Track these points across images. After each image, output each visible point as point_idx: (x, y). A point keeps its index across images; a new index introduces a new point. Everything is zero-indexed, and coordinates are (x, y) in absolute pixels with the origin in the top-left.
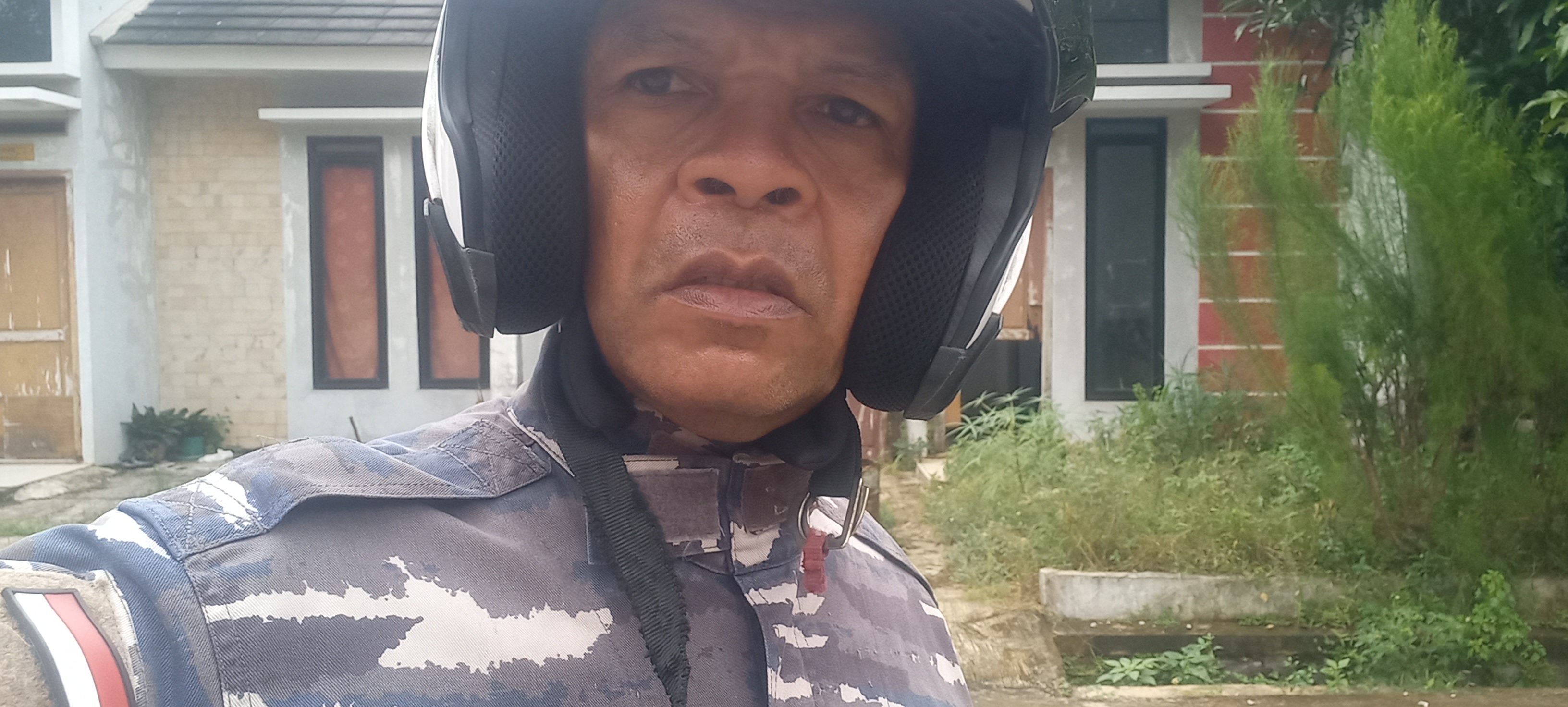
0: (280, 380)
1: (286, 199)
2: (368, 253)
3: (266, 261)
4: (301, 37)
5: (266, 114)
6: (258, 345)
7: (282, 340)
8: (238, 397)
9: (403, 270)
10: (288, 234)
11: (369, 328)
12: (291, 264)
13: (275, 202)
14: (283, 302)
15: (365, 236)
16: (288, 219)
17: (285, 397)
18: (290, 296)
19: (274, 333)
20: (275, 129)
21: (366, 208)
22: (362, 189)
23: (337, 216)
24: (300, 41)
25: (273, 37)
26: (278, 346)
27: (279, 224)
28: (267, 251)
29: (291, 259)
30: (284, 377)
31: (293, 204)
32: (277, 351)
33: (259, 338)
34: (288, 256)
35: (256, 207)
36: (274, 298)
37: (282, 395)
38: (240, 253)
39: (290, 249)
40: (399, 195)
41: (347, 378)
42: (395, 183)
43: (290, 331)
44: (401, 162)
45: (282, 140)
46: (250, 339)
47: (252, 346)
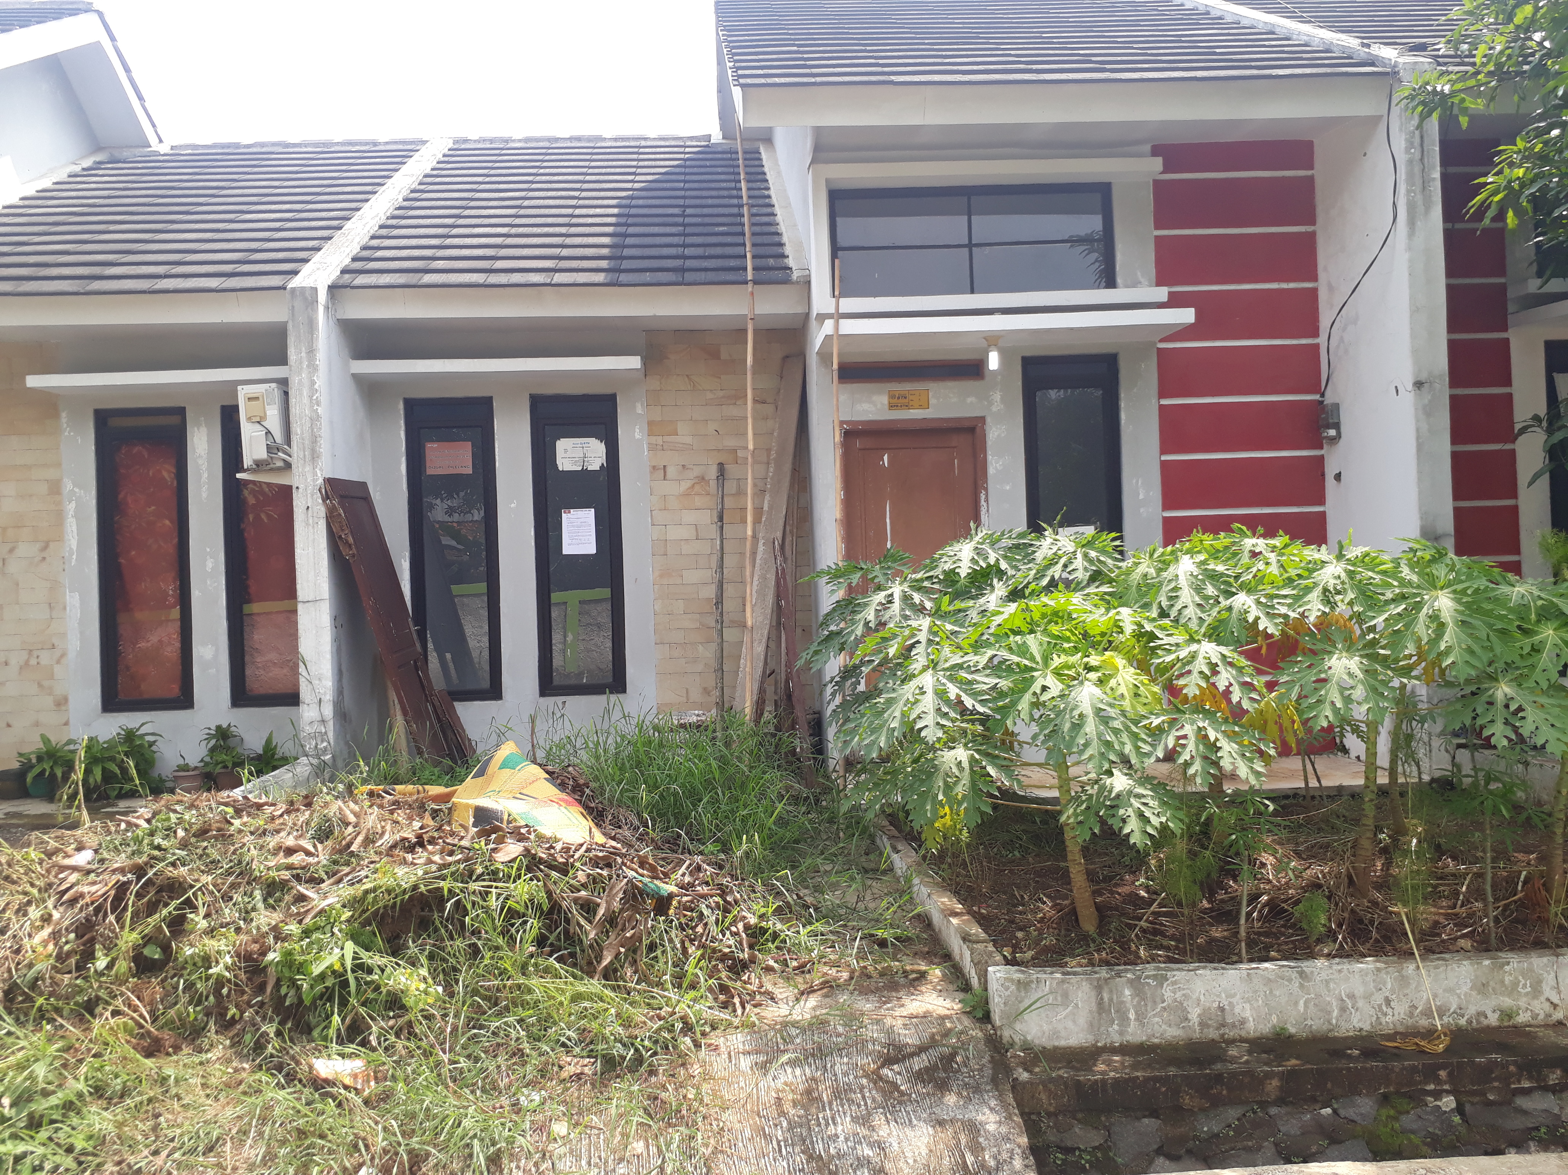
0: (62, 702)
1: (68, 485)
2: (170, 547)
3: (44, 559)
5: (33, 381)
6: (33, 662)
7: (63, 655)
8: (9, 725)
9: (210, 564)
10: (71, 526)
11: (173, 634)
12: (74, 562)
13: (55, 488)
14: (65, 608)
15: (165, 525)
16: (71, 507)
17: (67, 724)
18: (72, 600)
19: (53, 647)
20: (54, 401)
22: (162, 469)
23: (134, 501)
26: (58, 662)
27: (59, 517)
28: (45, 548)
29: (75, 556)
30: (66, 700)
31: (76, 490)
32: (57, 669)
33: (35, 653)
34: (71, 554)
35: (31, 496)
36: (54, 605)
37: (64, 721)
38: (11, 551)
39: (74, 544)
40: (206, 475)
41: (146, 696)
42: (200, 462)
43: (73, 644)
44: (208, 435)
45: (64, 415)
46: (24, 655)
47: (27, 663)
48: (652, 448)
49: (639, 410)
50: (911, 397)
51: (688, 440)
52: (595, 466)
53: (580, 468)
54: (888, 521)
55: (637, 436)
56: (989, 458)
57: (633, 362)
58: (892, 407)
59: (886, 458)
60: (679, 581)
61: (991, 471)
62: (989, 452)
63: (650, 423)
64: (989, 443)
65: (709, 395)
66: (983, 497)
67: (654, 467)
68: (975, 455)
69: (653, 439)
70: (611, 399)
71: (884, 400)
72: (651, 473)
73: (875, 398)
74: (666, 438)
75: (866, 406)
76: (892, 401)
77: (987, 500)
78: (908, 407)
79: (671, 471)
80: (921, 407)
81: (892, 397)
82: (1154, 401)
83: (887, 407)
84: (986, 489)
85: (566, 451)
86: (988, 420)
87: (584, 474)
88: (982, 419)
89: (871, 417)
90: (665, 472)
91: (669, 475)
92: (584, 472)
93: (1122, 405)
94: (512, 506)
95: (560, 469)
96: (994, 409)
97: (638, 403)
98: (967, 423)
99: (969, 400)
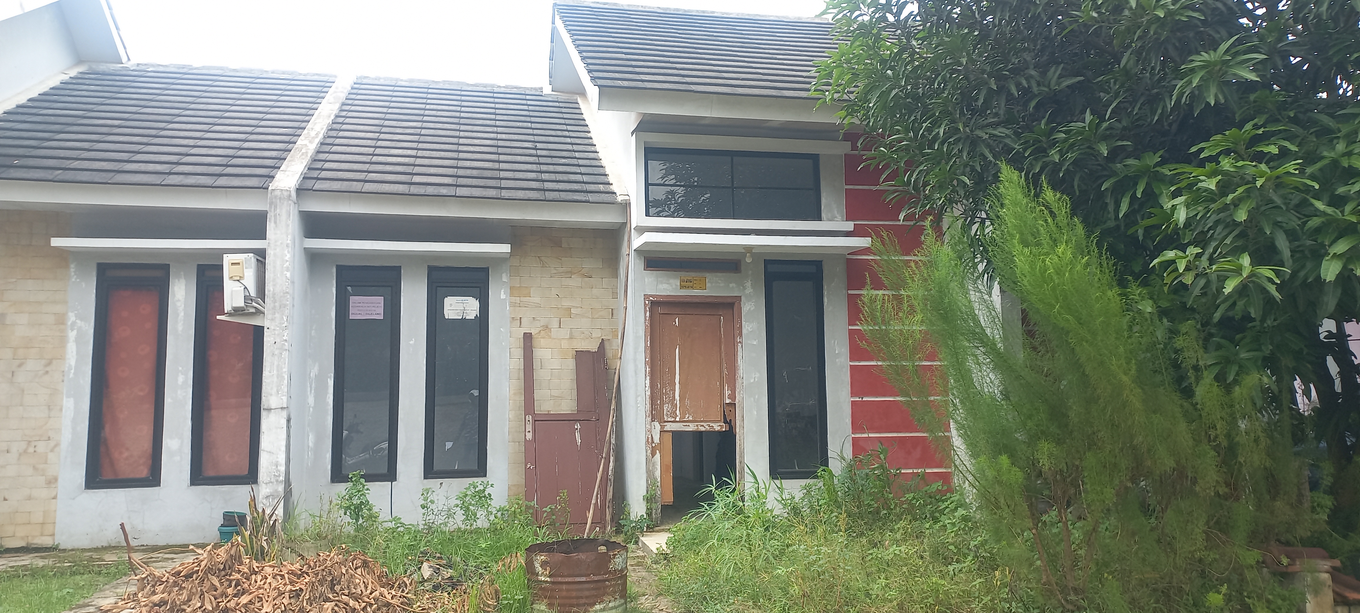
0: (52, 481)
1: (72, 318)
2: (148, 365)
3: (47, 372)
4: (97, 177)
5: (56, 242)
6: (31, 450)
7: (57, 445)
8: (5, 499)
9: (181, 379)
10: (72, 348)
11: (146, 431)
12: (71, 375)
13: (61, 320)
14: (61, 410)
15: (147, 350)
16: (72, 335)
17: (55, 498)
18: (68, 404)
19: (49, 439)
20: (65, 255)
21: (151, 326)
22: (147, 308)
23: (121, 333)
24: (96, 180)
25: (69, 175)
26: (52, 450)
27: (63, 341)
28: (49, 363)
29: (73, 371)
30: (56, 479)
31: (78, 321)
32: (51, 455)
33: (33, 444)
34: (70, 369)
35: (41, 325)
36: (52, 407)
37: (53, 496)
38: (20, 366)
39: (73, 362)
40: (182, 314)
41: (120, 477)
42: (179, 304)
43: (66, 436)
44: (186, 286)
45: (72, 266)
46: (23, 445)
47: (25, 451)
48: (513, 305)
49: (505, 279)
50: (694, 282)
51: (537, 301)
52: (471, 316)
53: (461, 318)
54: (677, 362)
55: (503, 296)
56: (743, 323)
57: (505, 248)
58: (682, 287)
59: (677, 320)
62: (743, 319)
63: (512, 288)
64: (743, 314)
65: (553, 271)
66: (739, 348)
67: (513, 318)
68: (734, 321)
69: (513, 299)
70: (486, 271)
71: (678, 282)
72: (511, 322)
73: (672, 281)
74: (523, 299)
75: (665, 286)
76: (682, 283)
77: (742, 351)
78: (693, 288)
79: (525, 322)
80: (701, 288)
81: (682, 281)
82: (844, 292)
83: (679, 287)
84: (741, 343)
85: (451, 305)
86: (743, 299)
87: (463, 321)
88: (739, 298)
89: (668, 294)
90: (521, 322)
91: (523, 324)
92: (463, 320)
94: (411, 342)
95: (447, 317)
96: (747, 291)
97: (504, 275)
98: (729, 301)
99: (731, 285)
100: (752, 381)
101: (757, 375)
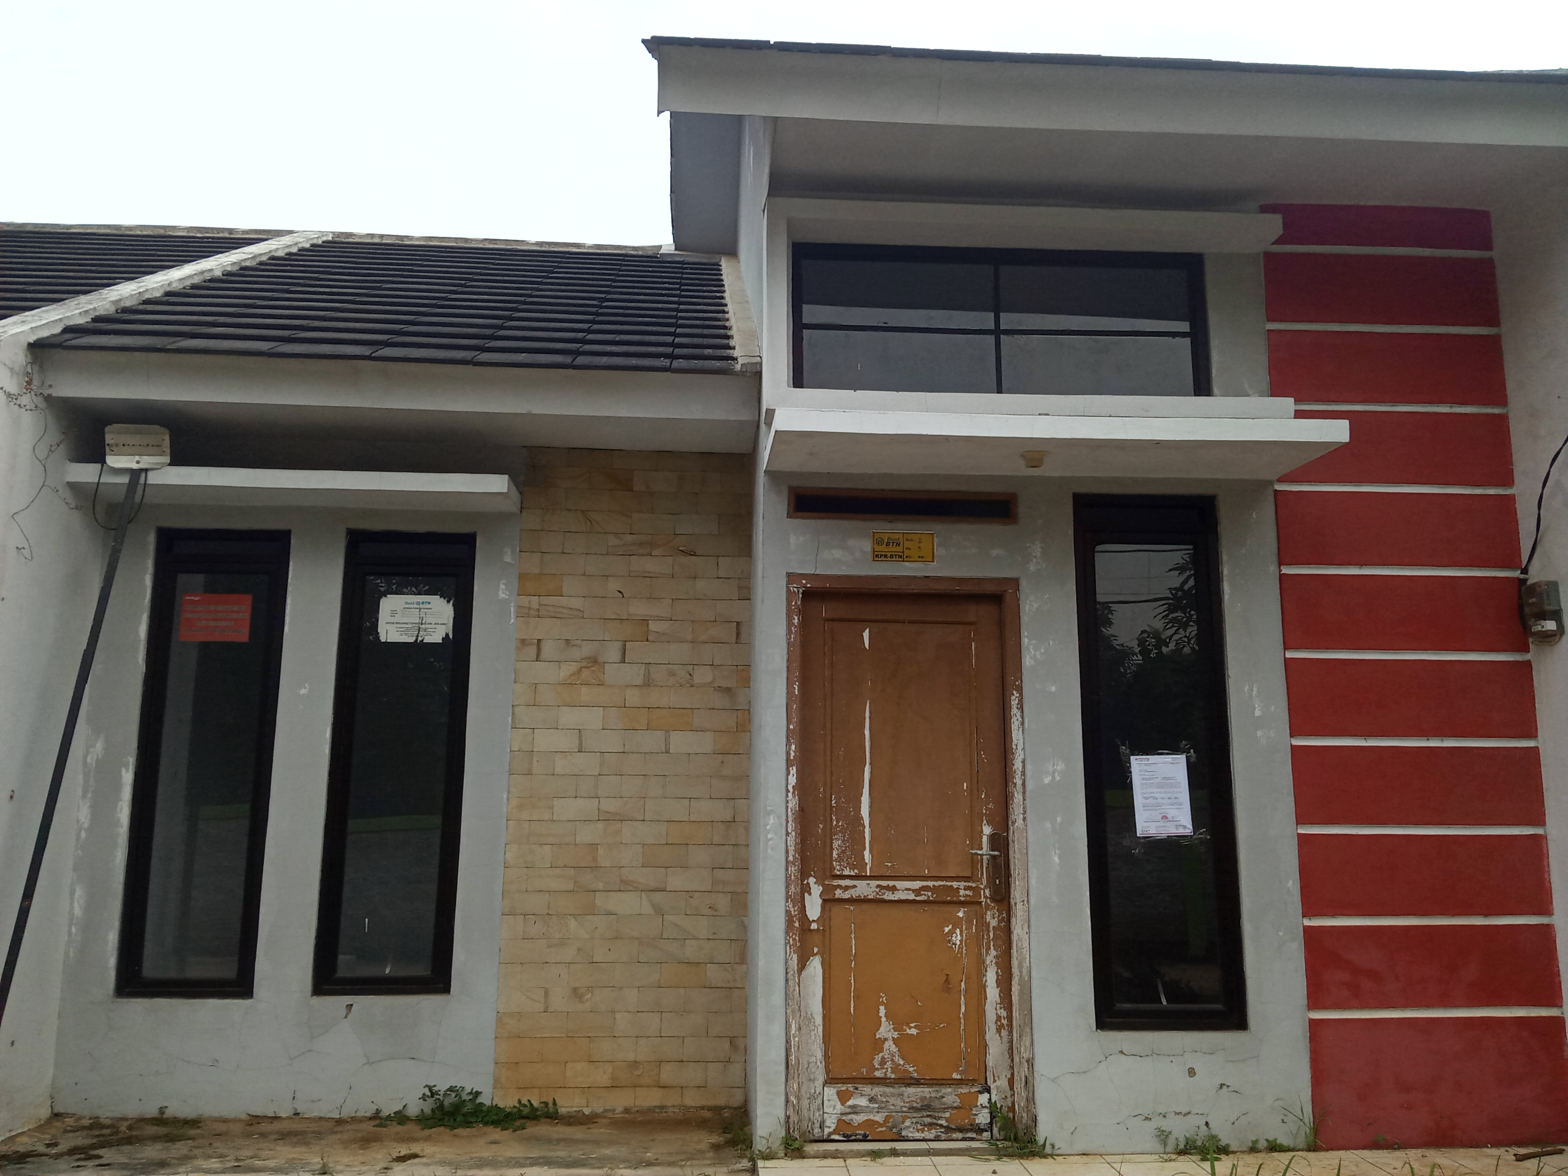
48: (524, 613)
49: (508, 559)
50: (907, 544)
51: (576, 603)
52: (435, 637)
53: (413, 639)
54: (867, 733)
55: (503, 594)
56: (1025, 641)
57: (499, 484)
58: (877, 556)
59: (866, 634)
60: (547, 816)
61: (1027, 661)
62: (1024, 633)
63: (522, 577)
64: (1025, 619)
65: (613, 541)
66: (1014, 702)
67: (523, 642)
68: (1002, 639)
69: (525, 600)
70: (468, 541)
71: (867, 546)
72: (518, 650)
73: (851, 542)
74: (545, 600)
75: (838, 554)
76: (877, 548)
77: (1021, 708)
78: (901, 558)
79: (548, 649)
80: (921, 559)
81: (877, 542)
82: (1273, 568)
83: (870, 557)
84: (1020, 689)
85: (393, 613)
86: (1023, 584)
87: (418, 648)
88: (1015, 582)
89: (843, 571)
90: (539, 650)
91: (544, 655)
92: (418, 645)
93: (1226, 571)
94: (303, 691)
95: (383, 639)
96: (1032, 568)
97: (508, 551)
98: (990, 589)
99: (995, 552)
100: (1047, 780)
101: (1060, 766)
